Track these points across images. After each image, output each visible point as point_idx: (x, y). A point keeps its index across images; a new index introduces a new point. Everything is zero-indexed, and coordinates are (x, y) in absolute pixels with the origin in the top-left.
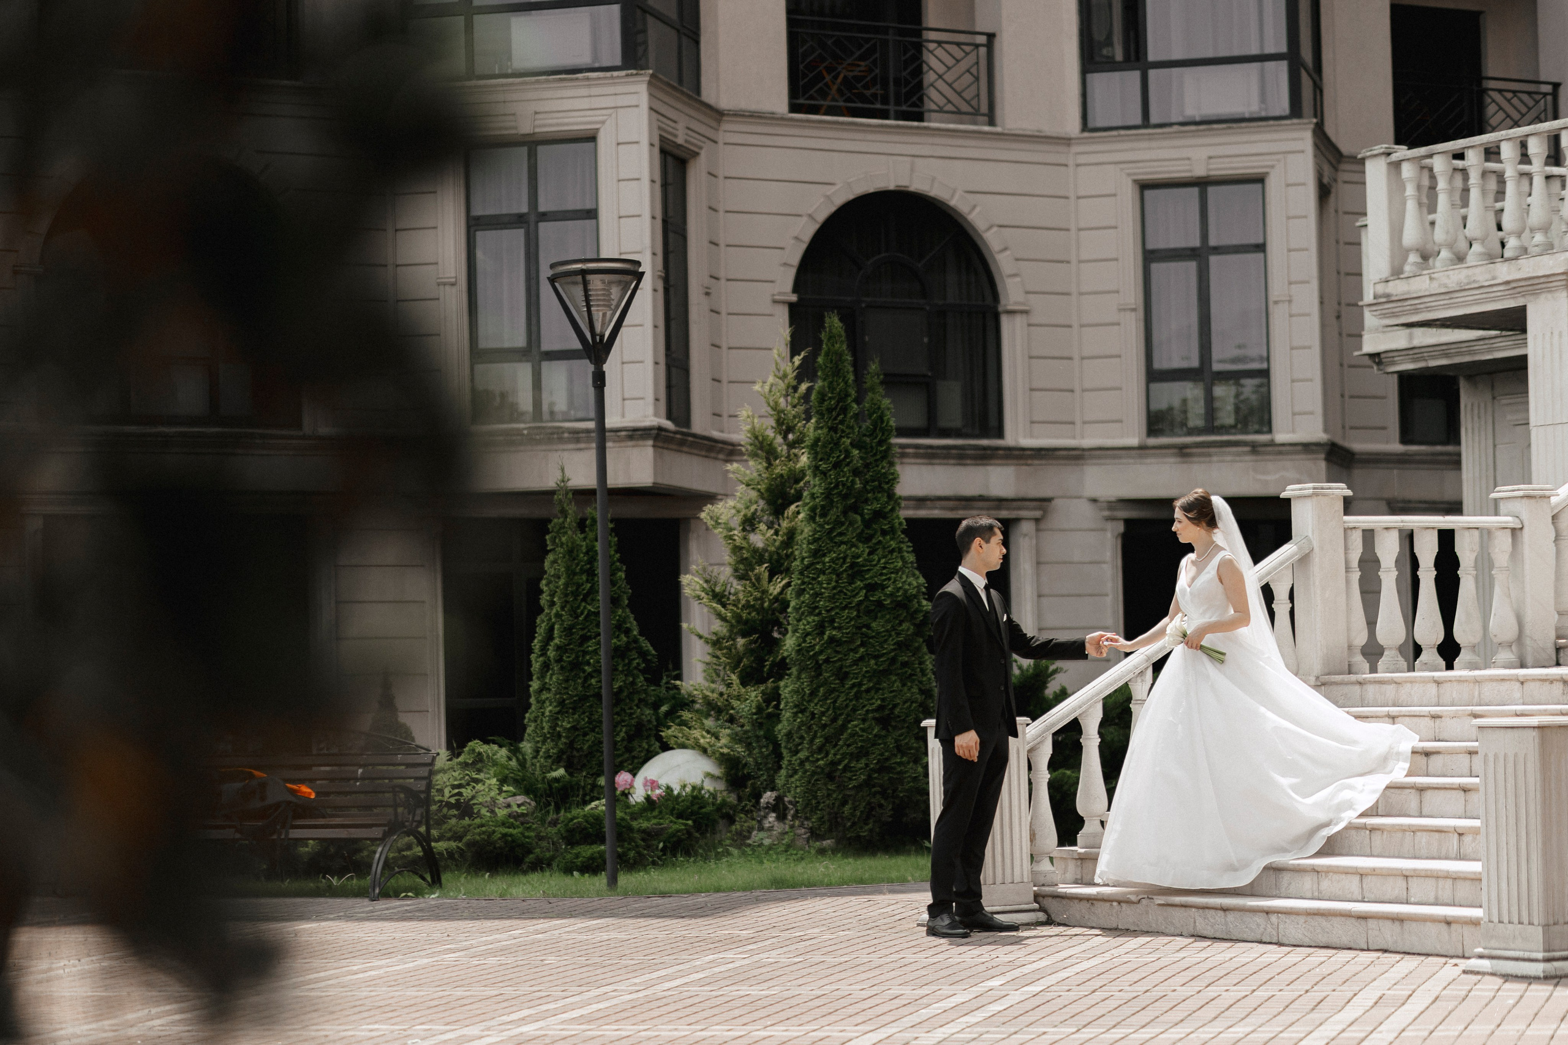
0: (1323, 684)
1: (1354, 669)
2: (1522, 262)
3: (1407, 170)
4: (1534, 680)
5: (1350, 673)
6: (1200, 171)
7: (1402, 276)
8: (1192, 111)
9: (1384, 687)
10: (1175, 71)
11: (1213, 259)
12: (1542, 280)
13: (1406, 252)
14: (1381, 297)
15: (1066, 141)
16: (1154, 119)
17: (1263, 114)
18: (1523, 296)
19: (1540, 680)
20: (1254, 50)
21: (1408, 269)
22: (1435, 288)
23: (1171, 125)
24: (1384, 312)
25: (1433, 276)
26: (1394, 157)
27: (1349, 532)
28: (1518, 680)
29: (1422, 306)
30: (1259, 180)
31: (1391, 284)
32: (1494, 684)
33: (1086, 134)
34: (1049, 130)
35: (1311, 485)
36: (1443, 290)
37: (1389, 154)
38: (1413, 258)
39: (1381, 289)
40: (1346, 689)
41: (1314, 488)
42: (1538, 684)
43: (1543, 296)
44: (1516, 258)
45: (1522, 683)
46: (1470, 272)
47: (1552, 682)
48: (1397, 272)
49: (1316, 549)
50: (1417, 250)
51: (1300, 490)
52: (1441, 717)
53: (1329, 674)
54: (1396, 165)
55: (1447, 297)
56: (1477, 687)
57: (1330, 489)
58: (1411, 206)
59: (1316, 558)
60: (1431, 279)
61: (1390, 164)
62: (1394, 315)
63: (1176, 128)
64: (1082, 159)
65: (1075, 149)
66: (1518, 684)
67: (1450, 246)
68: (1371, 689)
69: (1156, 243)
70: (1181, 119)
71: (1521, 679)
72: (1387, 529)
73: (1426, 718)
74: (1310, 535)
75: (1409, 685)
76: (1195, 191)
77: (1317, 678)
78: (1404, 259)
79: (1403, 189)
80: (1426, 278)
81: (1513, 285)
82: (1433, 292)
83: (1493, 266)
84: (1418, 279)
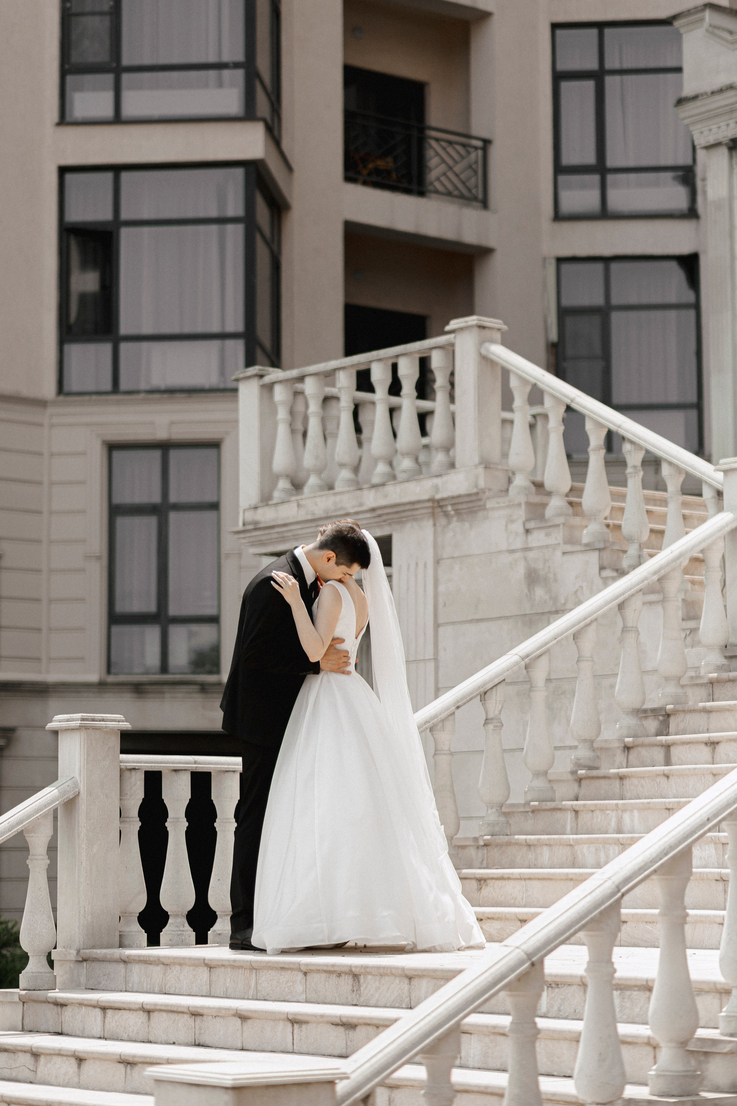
0: (85, 960)
1: (126, 942)
2: (390, 488)
3: (280, 393)
4: (318, 971)
5: (121, 946)
6: (161, 434)
7: (271, 502)
8: (157, 381)
9: (151, 967)
10: (145, 345)
11: (173, 517)
12: (407, 507)
13: (275, 478)
14: (250, 524)
15: (41, 403)
16: (123, 385)
17: (222, 386)
18: (390, 524)
19: (326, 972)
20: (216, 329)
21: (277, 495)
22: (302, 515)
23: (137, 392)
24: (251, 539)
25: (301, 502)
26: (267, 379)
27: (127, 774)
28: (300, 970)
29: (289, 534)
30: (215, 445)
31: (260, 511)
32: (273, 973)
33: (61, 398)
34: (26, 392)
35: (79, 715)
36: (310, 517)
37: (261, 376)
38: (283, 484)
39: (250, 516)
40: (111, 967)
41: (83, 719)
42: (324, 975)
43: (409, 525)
44: (383, 485)
45: (305, 974)
46: (338, 498)
47: (339, 975)
48: (266, 499)
49: (83, 795)
50: (287, 476)
51: (68, 720)
52: (202, 1015)
53: (94, 947)
54: (269, 388)
55: (314, 524)
56: (254, 975)
57: (103, 720)
58: (282, 431)
59: (82, 806)
60: (299, 506)
61: (263, 386)
62: (262, 543)
63: (142, 396)
64: (55, 420)
65: (51, 410)
66: (301, 975)
67: (319, 472)
68: (136, 969)
69: (122, 498)
70: (148, 387)
71: (303, 968)
72: (176, 771)
73: (185, 1016)
74: (77, 776)
75: (178, 967)
76: (157, 454)
77: (78, 952)
78: (274, 485)
79: (275, 412)
80: (294, 505)
81: (379, 512)
82: (300, 519)
83: (359, 492)
84: (285, 506)
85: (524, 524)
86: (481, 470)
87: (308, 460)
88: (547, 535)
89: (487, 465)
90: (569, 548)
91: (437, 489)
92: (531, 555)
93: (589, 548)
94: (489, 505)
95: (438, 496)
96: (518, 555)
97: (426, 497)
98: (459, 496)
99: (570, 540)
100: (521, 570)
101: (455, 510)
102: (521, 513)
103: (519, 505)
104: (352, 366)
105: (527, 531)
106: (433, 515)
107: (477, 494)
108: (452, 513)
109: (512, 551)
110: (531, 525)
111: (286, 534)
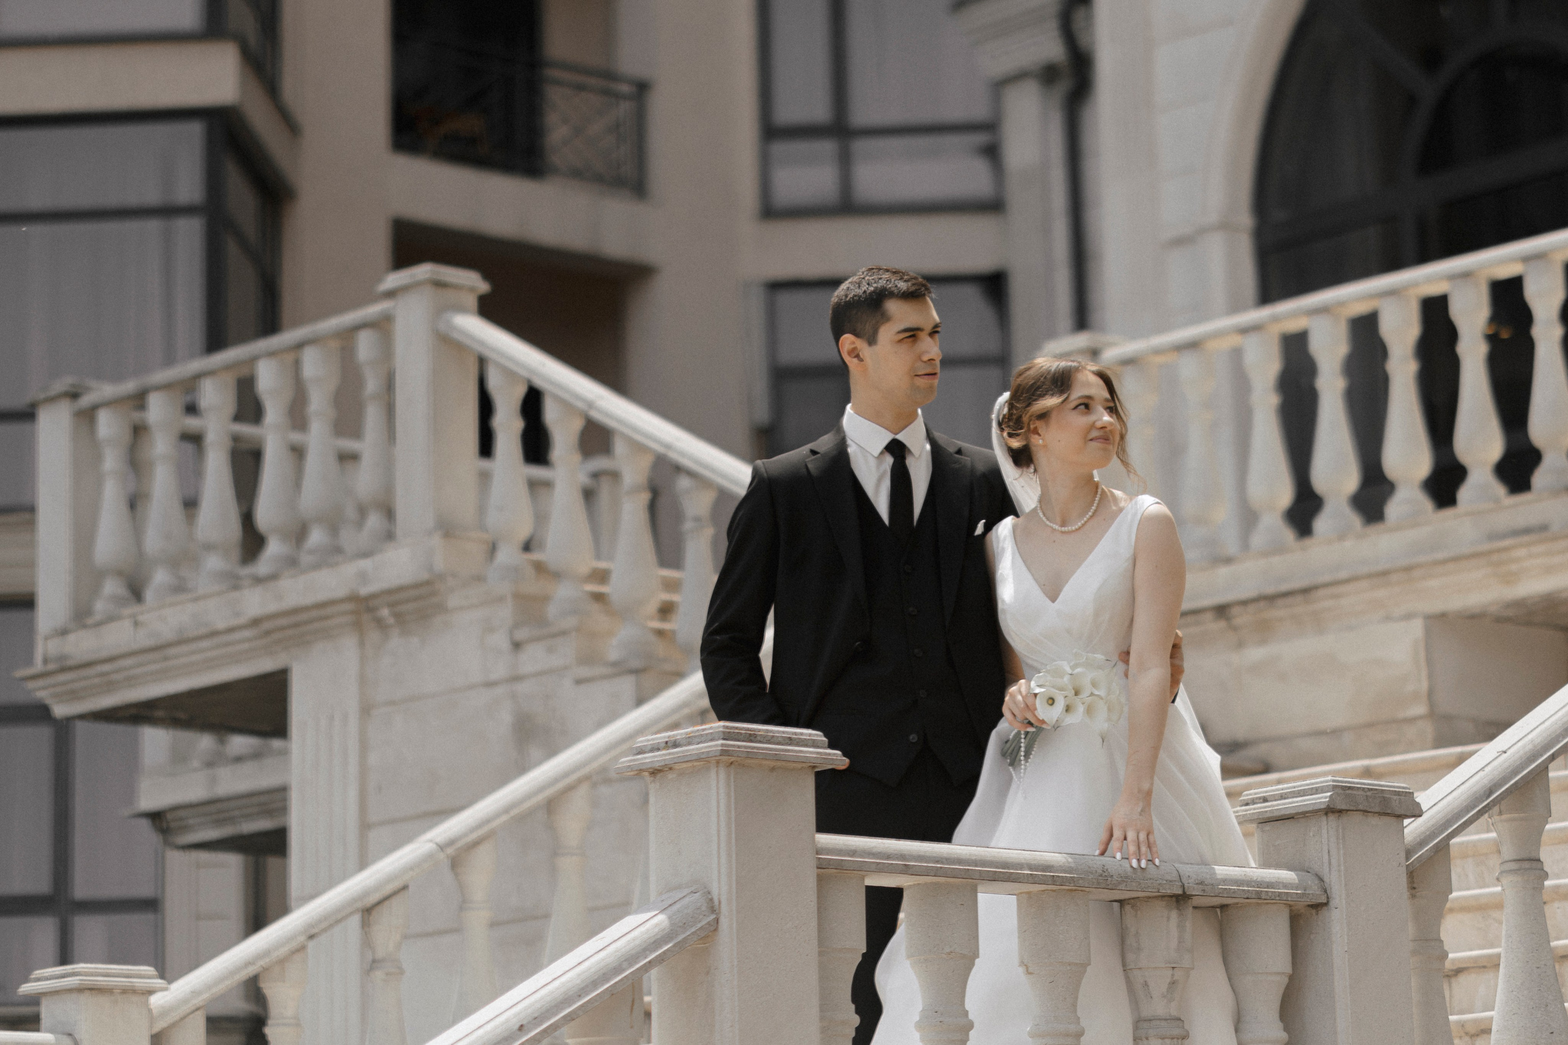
2: (287, 583)
3: (107, 424)
7: (88, 622)
12: (314, 613)
13: (98, 576)
14: (55, 661)
18: (285, 649)
21: (101, 607)
22: (140, 640)
24: (57, 690)
25: (140, 618)
26: (86, 401)
31: (72, 637)
36: (153, 643)
37: (74, 396)
38: (112, 587)
39: (55, 647)
43: (316, 647)
44: (277, 576)
46: (197, 607)
48: (82, 615)
50: (120, 573)
54: (87, 417)
60: (136, 624)
61: (79, 414)
67: (171, 562)
78: (95, 589)
79: (98, 458)
80: (127, 624)
81: (267, 625)
82: (135, 646)
83: (236, 594)
84: (113, 626)
85: (511, 632)
86: (436, 541)
87: (153, 542)
88: (550, 650)
89: (447, 529)
90: (584, 672)
91: (363, 577)
92: (523, 688)
93: (620, 669)
94: (453, 601)
95: (364, 591)
96: (500, 690)
97: (341, 592)
98: (400, 589)
99: (587, 659)
100: (506, 716)
101: (397, 616)
102: (505, 613)
103: (501, 599)
104: (228, 367)
105: (517, 646)
106: (358, 626)
107: (428, 583)
108: (391, 621)
109: (490, 684)
110: (521, 634)
111: (115, 677)
